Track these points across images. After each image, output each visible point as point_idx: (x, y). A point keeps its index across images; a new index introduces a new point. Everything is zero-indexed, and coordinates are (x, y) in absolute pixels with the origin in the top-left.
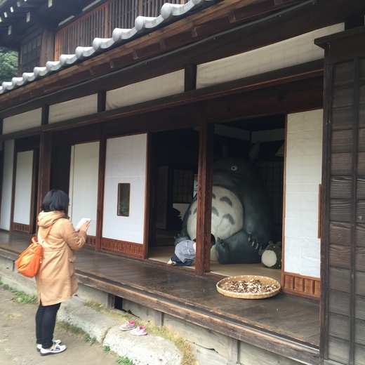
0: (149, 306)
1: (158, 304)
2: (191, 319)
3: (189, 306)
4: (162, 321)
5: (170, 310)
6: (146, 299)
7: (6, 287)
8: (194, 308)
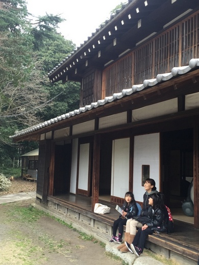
0: (160, 245)
1: (166, 244)
2: (186, 254)
3: (185, 247)
4: (169, 255)
5: (173, 248)
6: (158, 240)
7: (75, 230)
8: (188, 247)
